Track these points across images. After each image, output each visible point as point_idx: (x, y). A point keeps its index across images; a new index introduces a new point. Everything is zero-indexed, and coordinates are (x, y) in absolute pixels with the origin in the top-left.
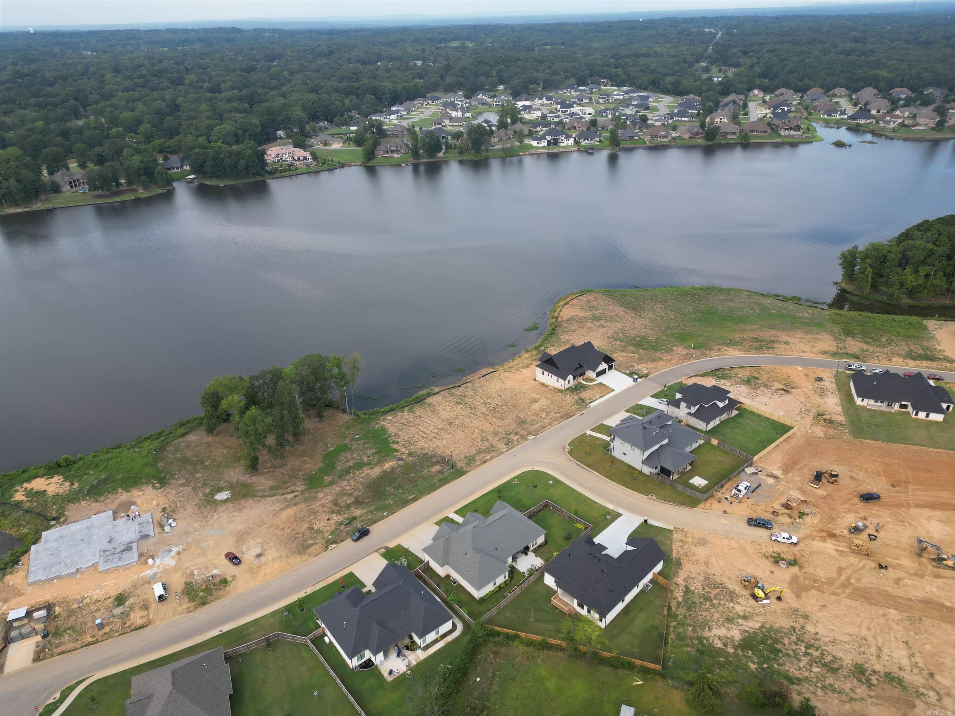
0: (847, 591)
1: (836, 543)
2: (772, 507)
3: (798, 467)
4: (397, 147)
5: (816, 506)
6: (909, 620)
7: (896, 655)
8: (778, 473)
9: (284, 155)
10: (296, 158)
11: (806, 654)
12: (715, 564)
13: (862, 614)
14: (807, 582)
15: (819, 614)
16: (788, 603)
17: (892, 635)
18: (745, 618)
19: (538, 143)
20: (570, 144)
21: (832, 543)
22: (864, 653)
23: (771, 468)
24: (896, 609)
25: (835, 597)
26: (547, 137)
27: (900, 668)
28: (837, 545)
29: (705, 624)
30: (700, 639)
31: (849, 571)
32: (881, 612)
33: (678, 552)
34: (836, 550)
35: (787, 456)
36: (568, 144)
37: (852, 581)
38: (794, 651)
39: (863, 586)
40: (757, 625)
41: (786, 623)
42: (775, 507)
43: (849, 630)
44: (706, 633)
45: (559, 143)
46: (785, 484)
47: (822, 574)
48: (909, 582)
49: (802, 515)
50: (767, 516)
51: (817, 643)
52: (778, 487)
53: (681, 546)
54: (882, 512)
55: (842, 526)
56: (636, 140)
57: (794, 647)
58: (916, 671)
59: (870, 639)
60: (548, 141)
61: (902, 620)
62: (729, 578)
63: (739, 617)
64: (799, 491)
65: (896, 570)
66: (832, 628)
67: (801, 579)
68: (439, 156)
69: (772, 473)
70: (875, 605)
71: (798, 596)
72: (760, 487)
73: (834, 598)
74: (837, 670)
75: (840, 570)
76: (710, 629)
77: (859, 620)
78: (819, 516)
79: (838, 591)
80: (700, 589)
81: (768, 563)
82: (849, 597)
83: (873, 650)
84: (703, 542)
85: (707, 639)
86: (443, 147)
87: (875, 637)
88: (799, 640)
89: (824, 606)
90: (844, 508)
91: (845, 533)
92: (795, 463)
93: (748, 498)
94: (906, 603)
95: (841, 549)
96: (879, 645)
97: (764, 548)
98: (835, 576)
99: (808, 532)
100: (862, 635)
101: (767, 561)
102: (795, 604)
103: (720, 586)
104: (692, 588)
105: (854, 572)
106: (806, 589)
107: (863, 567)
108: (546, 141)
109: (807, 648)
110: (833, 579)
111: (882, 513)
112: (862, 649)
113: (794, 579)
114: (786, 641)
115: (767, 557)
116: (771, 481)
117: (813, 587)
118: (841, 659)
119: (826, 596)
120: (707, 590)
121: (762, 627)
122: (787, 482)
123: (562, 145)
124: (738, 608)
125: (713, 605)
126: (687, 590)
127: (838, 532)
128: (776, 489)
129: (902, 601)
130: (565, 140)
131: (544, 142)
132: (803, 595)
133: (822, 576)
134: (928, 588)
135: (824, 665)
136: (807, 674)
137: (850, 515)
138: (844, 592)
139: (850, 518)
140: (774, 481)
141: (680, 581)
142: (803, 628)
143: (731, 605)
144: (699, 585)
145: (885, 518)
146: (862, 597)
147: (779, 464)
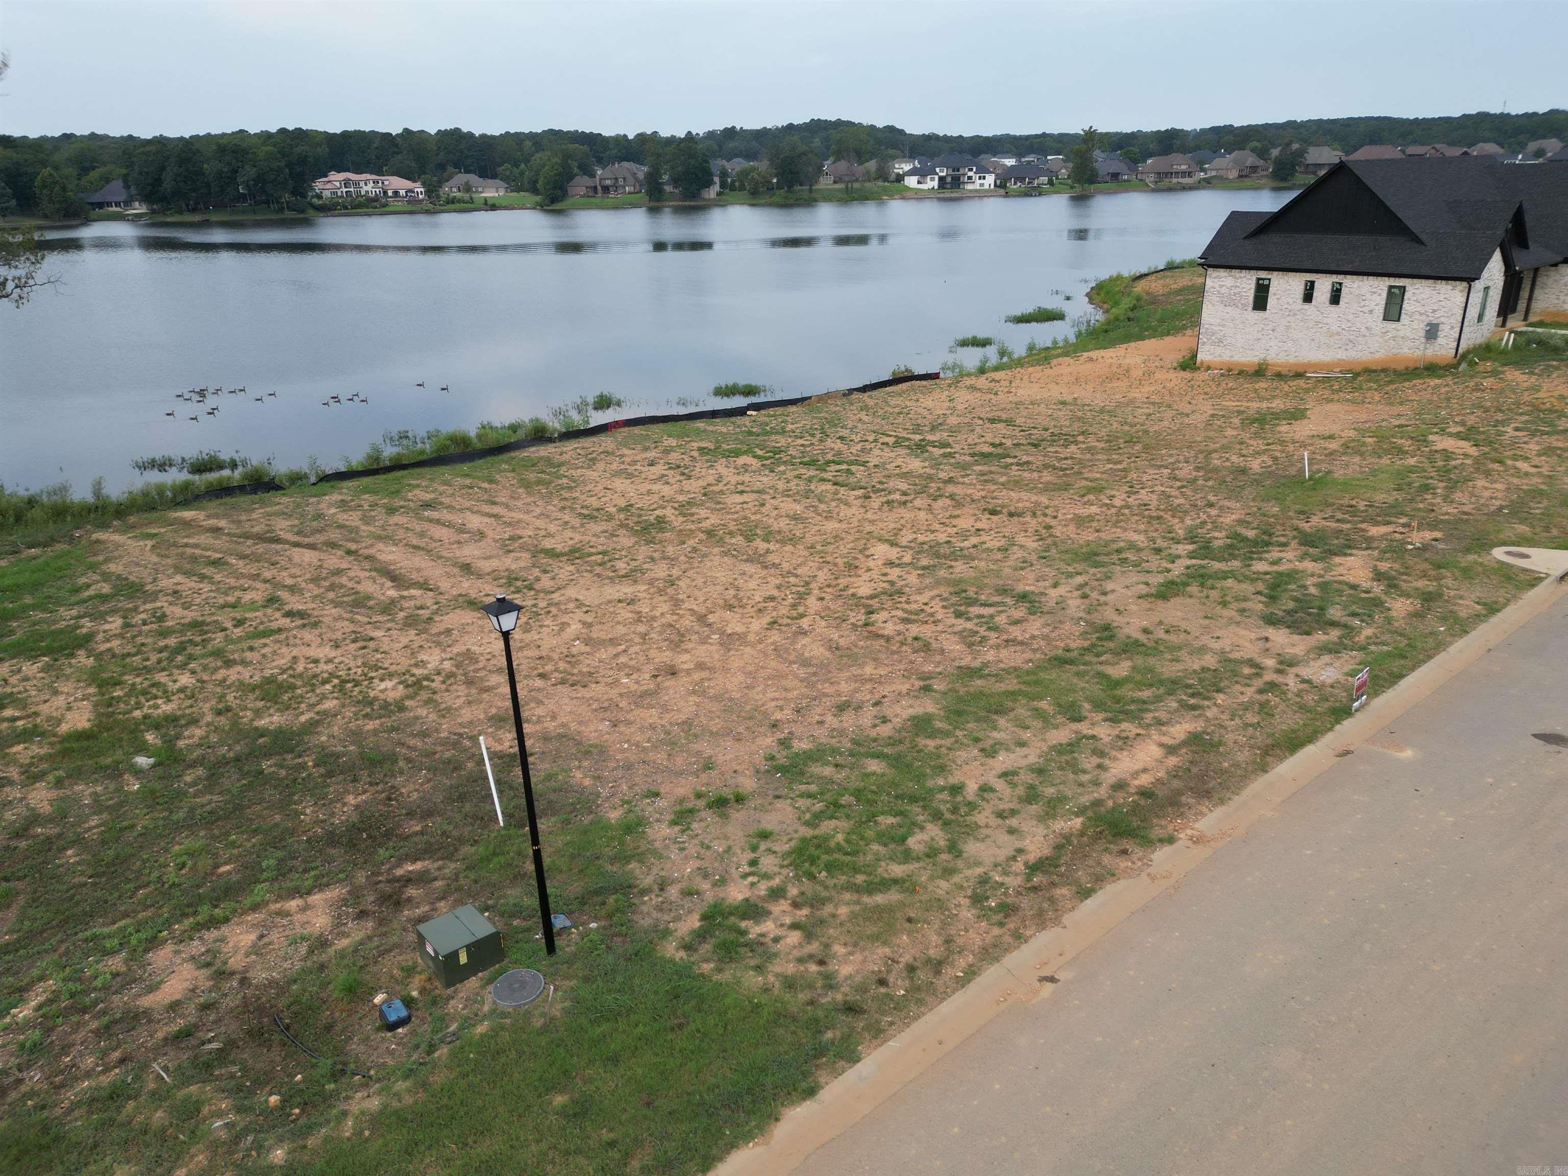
4: (616, 179)
9: (362, 184)
10: (390, 193)
19: (919, 182)
20: (986, 187)
26: (938, 170)
36: (982, 185)
45: (964, 183)
56: (1125, 181)
60: (941, 179)
68: (707, 196)
86: (717, 179)
108: (936, 177)
123: (969, 187)
130: (976, 177)
131: (932, 179)
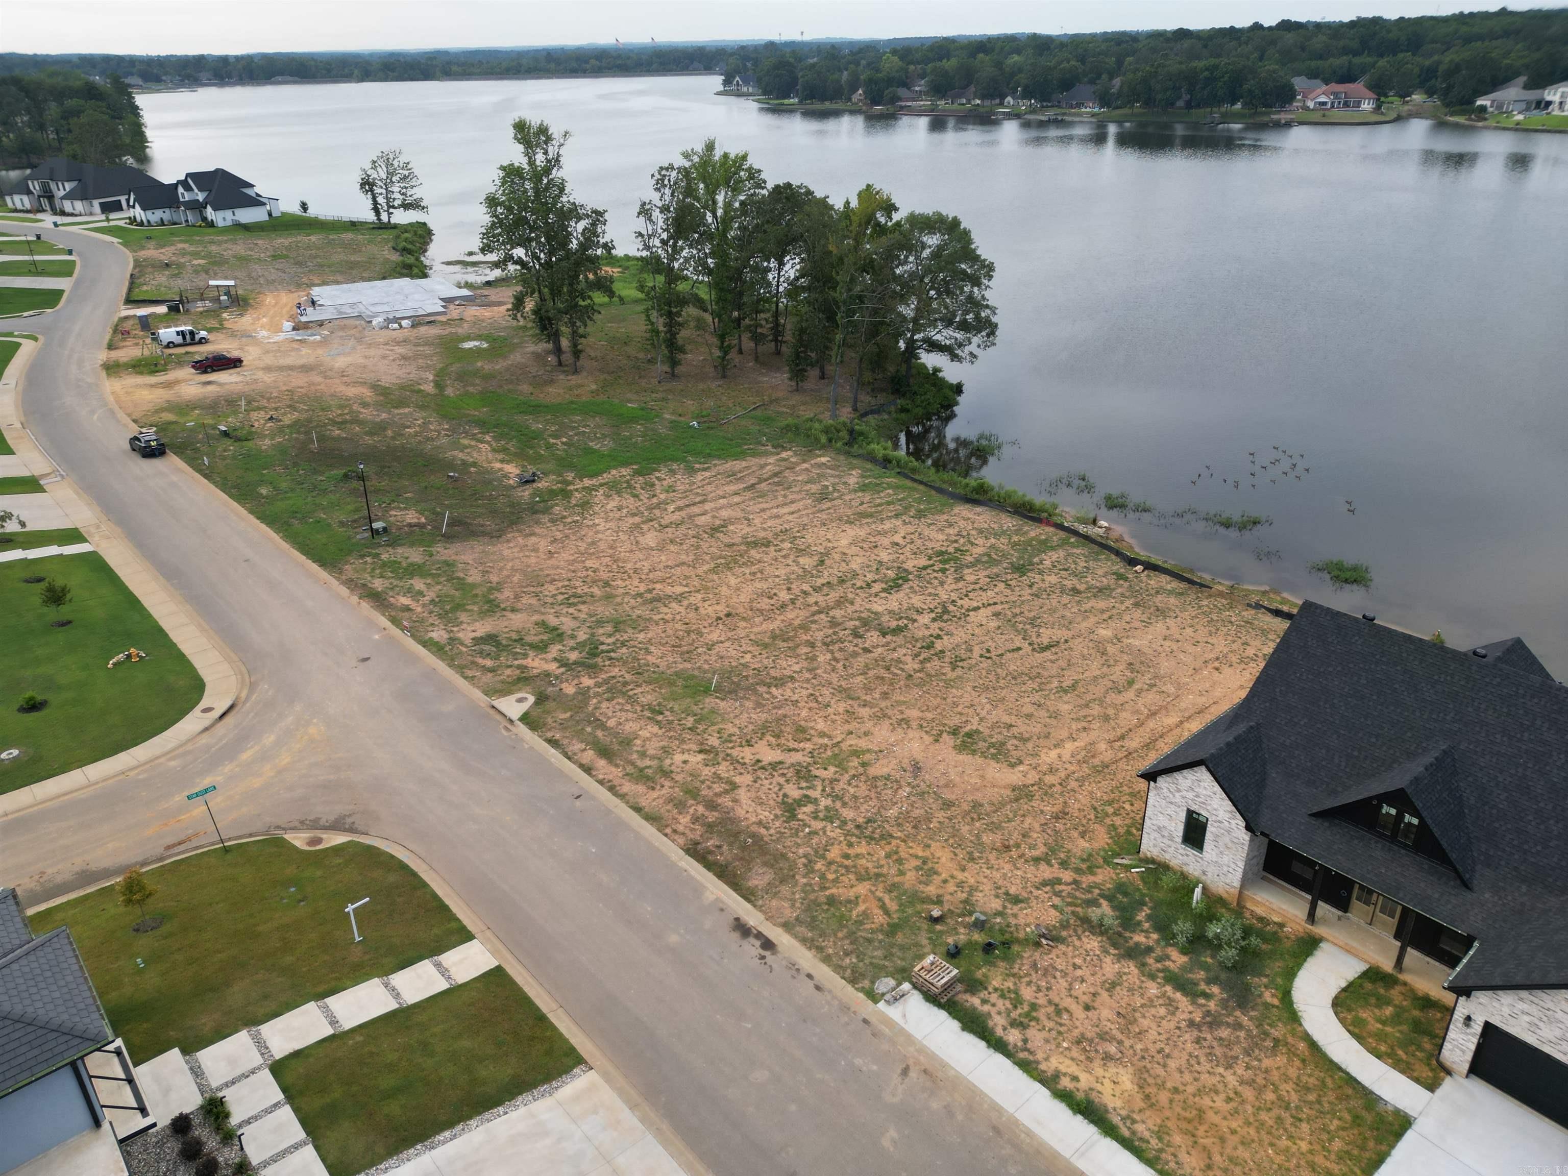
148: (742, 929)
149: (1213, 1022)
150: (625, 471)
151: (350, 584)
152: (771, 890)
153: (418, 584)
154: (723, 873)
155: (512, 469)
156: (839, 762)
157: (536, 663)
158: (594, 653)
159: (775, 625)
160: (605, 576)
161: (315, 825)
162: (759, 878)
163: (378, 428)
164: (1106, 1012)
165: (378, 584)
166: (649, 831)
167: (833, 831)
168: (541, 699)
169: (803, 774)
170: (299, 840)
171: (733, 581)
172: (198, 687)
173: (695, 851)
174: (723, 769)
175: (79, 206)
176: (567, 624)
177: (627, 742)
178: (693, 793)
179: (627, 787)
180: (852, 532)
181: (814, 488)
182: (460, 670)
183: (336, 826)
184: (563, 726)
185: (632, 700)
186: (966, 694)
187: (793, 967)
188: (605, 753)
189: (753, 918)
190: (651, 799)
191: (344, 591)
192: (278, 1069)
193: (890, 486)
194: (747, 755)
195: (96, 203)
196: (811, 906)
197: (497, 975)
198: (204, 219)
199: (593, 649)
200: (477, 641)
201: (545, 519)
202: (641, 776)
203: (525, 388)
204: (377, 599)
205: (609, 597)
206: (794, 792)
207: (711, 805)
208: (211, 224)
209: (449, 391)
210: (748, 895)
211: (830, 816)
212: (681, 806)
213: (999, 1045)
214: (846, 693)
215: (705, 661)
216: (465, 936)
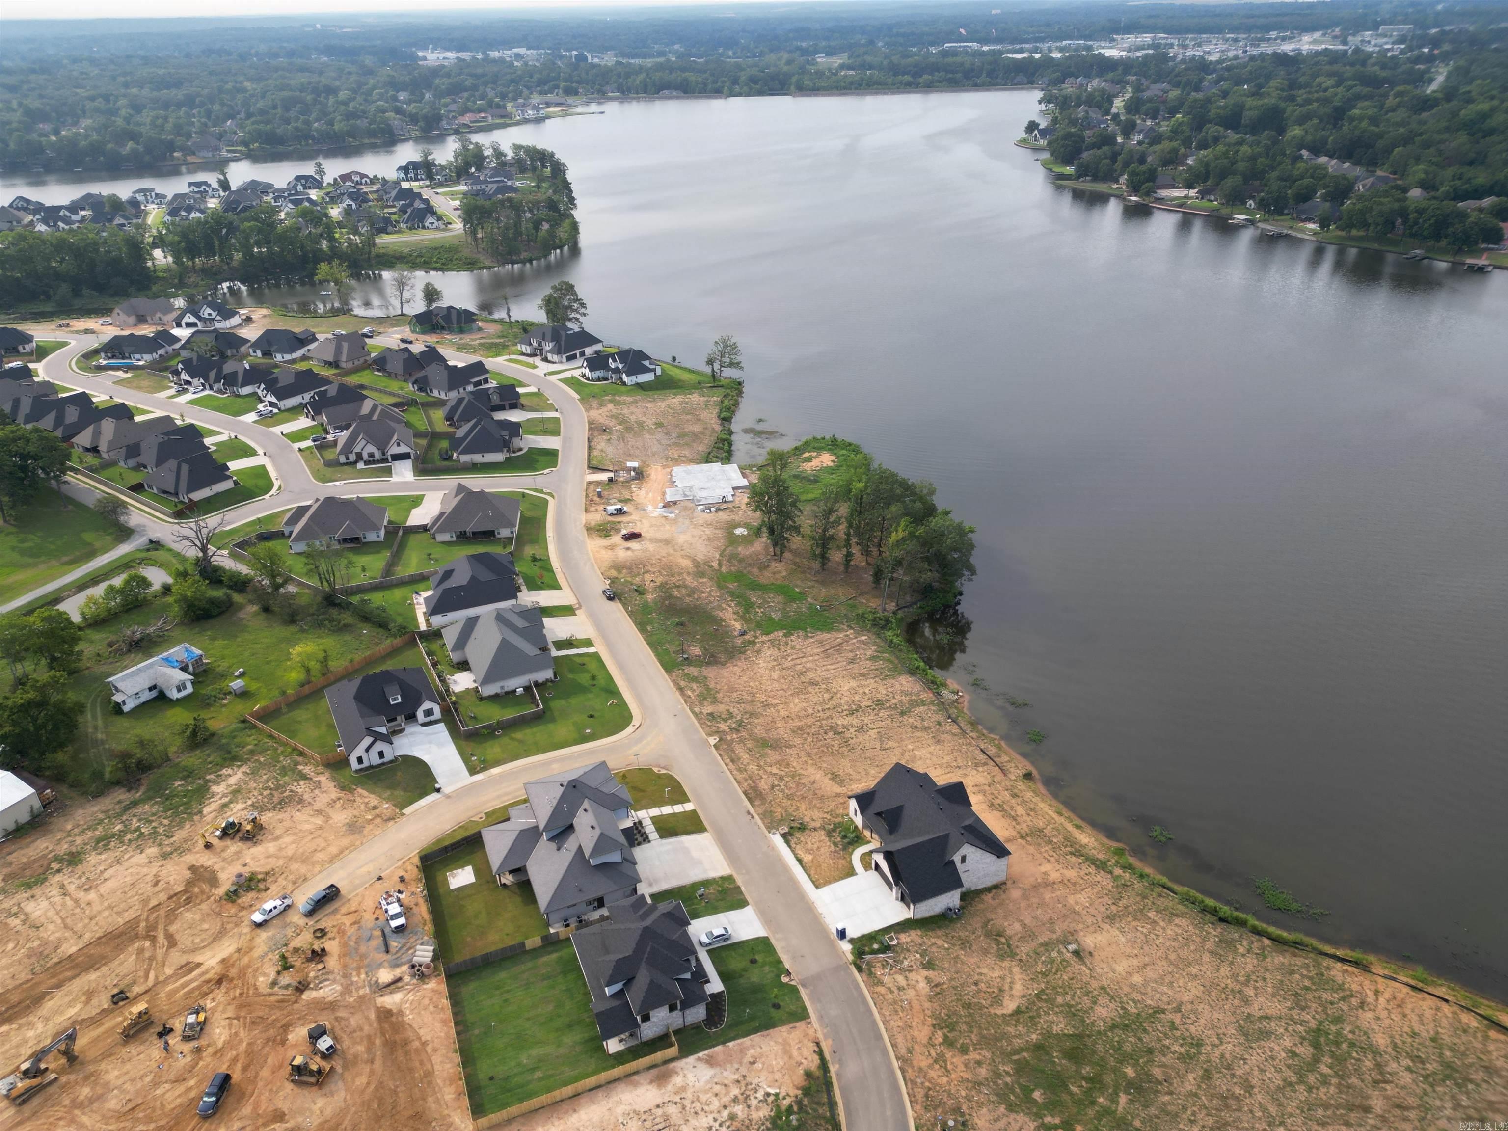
0: (143, 924)
1: (207, 976)
2: (334, 938)
3: (378, 1041)
5: (282, 1001)
6: (47, 956)
7: (44, 904)
8: (391, 1001)
11: (138, 829)
12: (312, 819)
13: (106, 913)
14: (196, 890)
15: (154, 871)
16: (197, 853)
17: (59, 921)
18: (225, 806)
21: (213, 968)
22: (80, 877)
23: (411, 997)
24: (70, 956)
25: (151, 905)
27: (33, 897)
28: (203, 974)
29: (254, 772)
30: (245, 761)
31: (160, 953)
32: (87, 936)
33: (361, 796)
34: (199, 965)
35: (416, 1044)
37: (147, 944)
38: (152, 821)
39: (130, 949)
40: (206, 810)
41: (179, 835)
42: (332, 942)
43: (110, 884)
44: (245, 768)
46: (361, 992)
47: (189, 915)
48: (72, 1012)
49: (286, 966)
50: (326, 923)
51: (134, 845)
52: (363, 976)
53: (367, 803)
54: (179, 1096)
55: (220, 1008)
57: (154, 824)
58: (15, 909)
59: (81, 894)
61: (56, 949)
62: (281, 821)
63: (231, 802)
64: (331, 1003)
65: (98, 1011)
66: (130, 871)
67: (205, 887)
69: (399, 989)
70: (100, 938)
71: (192, 869)
72: (383, 949)
73: (154, 902)
74: (98, 842)
75: (172, 942)
76: (245, 773)
77: (106, 904)
78: (263, 988)
79: (154, 915)
80: (293, 788)
81: (258, 870)
82: (137, 920)
83: (71, 888)
84: (354, 827)
85: (239, 767)
87: (76, 901)
88: (154, 833)
89: (156, 884)
90: (241, 1041)
91: (208, 1002)
92: (391, 1046)
93: (377, 919)
94: (61, 977)
95: (195, 973)
96: (67, 898)
97: (284, 883)
98: (172, 929)
99: (257, 952)
100: (92, 891)
101: (263, 870)
102: (190, 859)
103: (281, 805)
104: (302, 783)
105: (152, 959)
106: (190, 884)
107: (147, 977)
109: (142, 834)
110: (172, 923)
111: (177, 1092)
112: (84, 879)
113: (214, 881)
114: (166, 822)
115: (267, 873)
116: (385, 976)
117: (185, 891)
118: (100, 854)
119: (163, 897)
120: (287, 793)
121: (200, 812)
122: (362, 998)
124: (240, 806)
125: (266, 788)
126: (304, 777)
127: (220, 995)
128: (363, 971)
129: (68, 974)
132: (188, 874)
133: (187, 914)
134: (40, 1027)
135: (113, 836)
136: (124, 818)
137: (223, 1038)
138: (147, 920)
139: (220, 1034)
140: (380, 981)
141: (322, 778)
142: (160, 845)
143: (250, 802)
144: (300, 790)
145: (167, 1086)
146: (122, 934)
147: (409, 1017)
148: (749, 813)
149: (835, 851)
150: (781, 634)
151: (674, 681)
152: (759, 806)
153: (694, 686)
154: (750, 799)
155: (738, 626)
156: (793, 777)
157: (723, 726)
158: (740, 726)
159: (799, 724)
160: (754, 690)
161: (659, 766)
162: (757, 803)
163: (693, 591)
164: (816, 846)
165: (683, 684)
166: (736, 785)
167: (781, 795)
168: (721, 740)
169: (781, 778)
170: (656, 770)
171: (796, 701)
172: (630, 717)
173: (745, 793)
174: (761, 772)
175: (555, 358)
176: (735, 711)
177: (739, 759)
178: (751, 778)
179: (735, 772)
180: (853, 684)
181: (851, 655)
182: (701, 724)
183: (663, 768)
184: (724, 750)
185: (745, 745)
186: (846, 762)
187: (756, 823)
188: (732, 761)
189: (752, 811)
190: (740, 777)
191: (672, 685)
192: (651, 818)
193: (884, 660)
194: (769, 769)
195: (564, 357)
196: (765, 812)
197: (694, 811)
198: (621, 379)
199: (740, 724)
200: (708, 714)
201: (743, 656)
202: (740, 770)
203: (755, 570)
204: (681, 690)
205: (752, 701)
206: (776, 783)
207: (754, 782)
208: (624, 384)
209: (724, 569)
210: (753, 806)
211: (782, 791)
212: (746, 780)
213: (790, 846)
214: (809, 755)
215: (773, 734)
216: (689, 801)
